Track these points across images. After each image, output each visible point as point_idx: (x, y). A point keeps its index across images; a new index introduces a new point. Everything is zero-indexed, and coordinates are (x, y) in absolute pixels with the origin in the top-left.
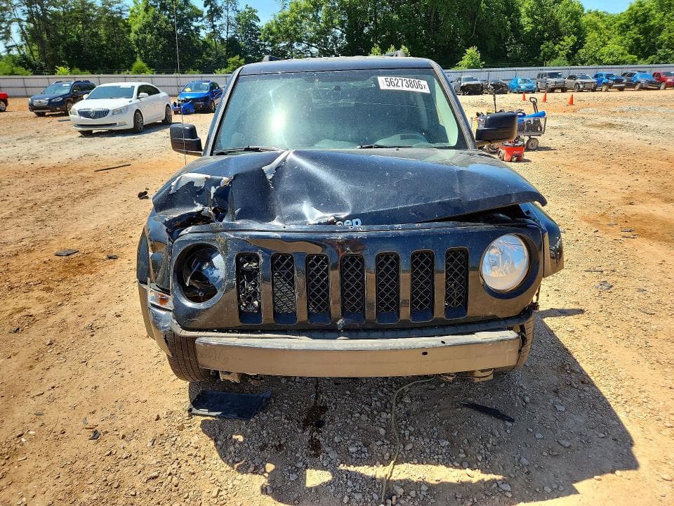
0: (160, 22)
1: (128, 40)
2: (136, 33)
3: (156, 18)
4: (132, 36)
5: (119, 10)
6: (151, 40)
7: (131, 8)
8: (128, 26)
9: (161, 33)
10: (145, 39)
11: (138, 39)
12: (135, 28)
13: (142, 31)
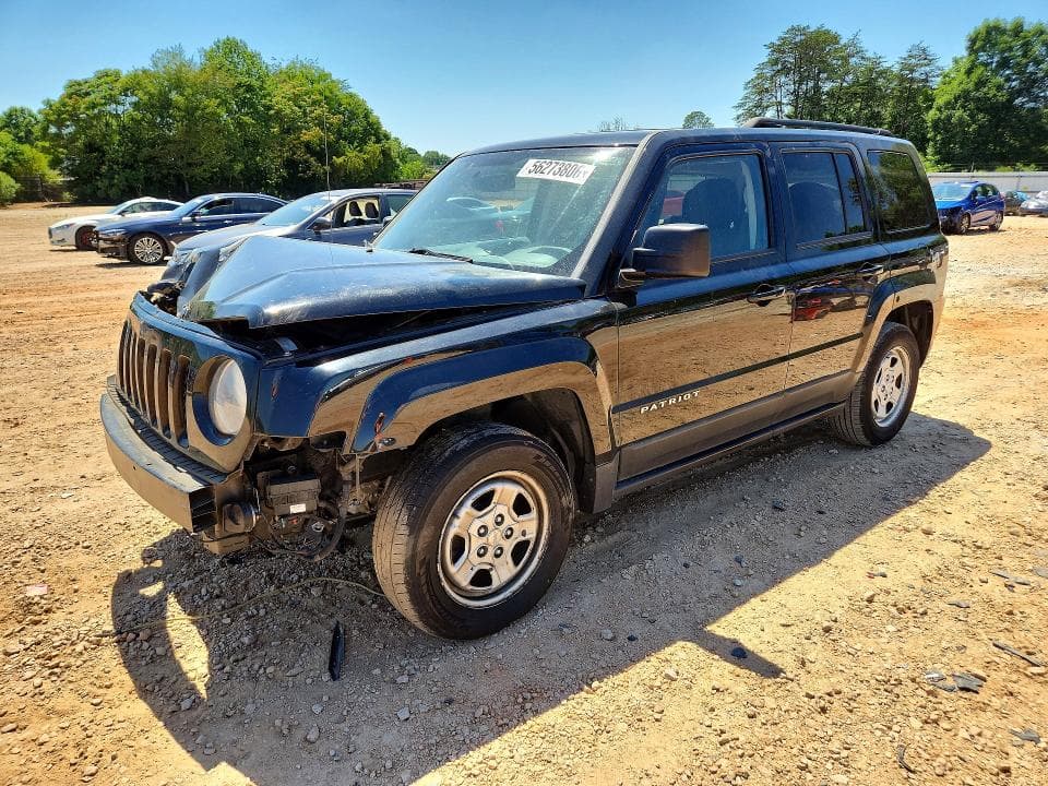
0: (985, 90)
1: (924, 121)
2: (939, 109)
3: (980, 84)
4: (931, 115)
5: (923, 77)
6: (961, 119)
7: (947, 70)
8: (930, 99)
9: (984, 105)
10: (949, 118)
11: (939, 118)
12: (940, 101)
13: (950, 105)
